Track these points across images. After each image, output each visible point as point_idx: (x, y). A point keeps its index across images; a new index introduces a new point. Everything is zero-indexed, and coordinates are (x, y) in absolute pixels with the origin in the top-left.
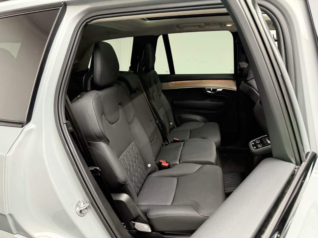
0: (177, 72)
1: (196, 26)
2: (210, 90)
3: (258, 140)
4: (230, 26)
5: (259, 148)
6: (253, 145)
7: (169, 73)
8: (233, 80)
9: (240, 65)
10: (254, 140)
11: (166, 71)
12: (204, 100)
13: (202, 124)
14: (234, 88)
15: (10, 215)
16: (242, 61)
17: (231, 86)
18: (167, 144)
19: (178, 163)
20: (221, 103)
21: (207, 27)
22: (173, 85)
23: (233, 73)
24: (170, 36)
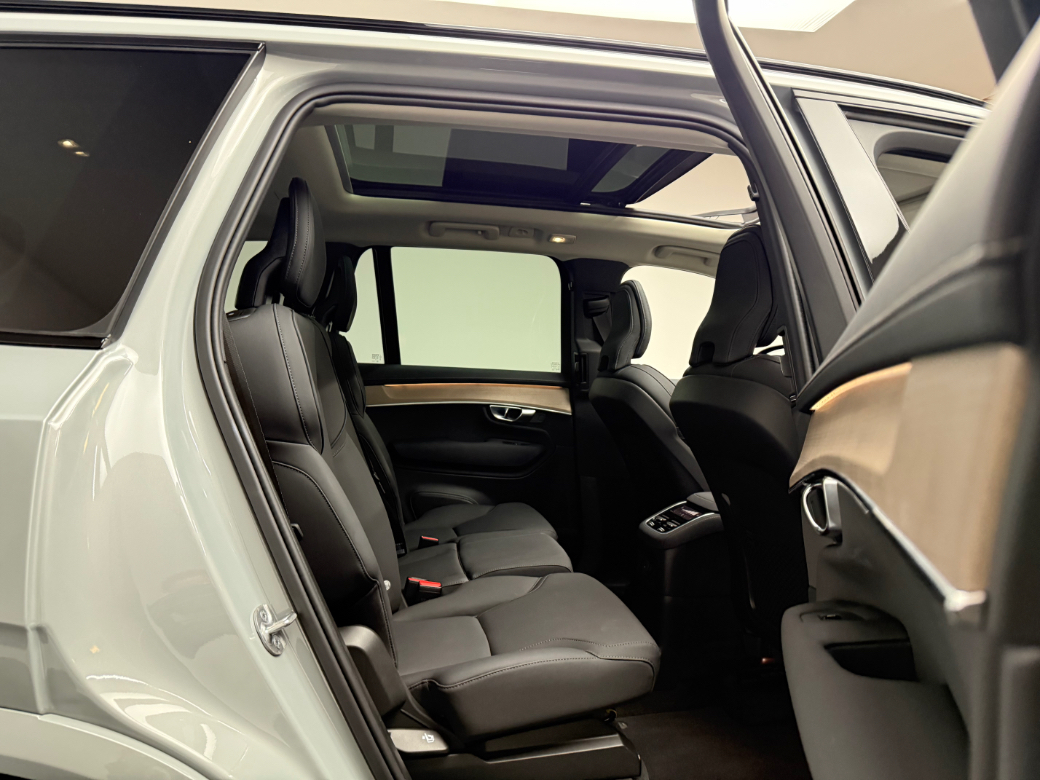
0: (408, 358)
1: (476, 231)
2: (501, 411)
3: (661, 515)
4: (561, 243)
5: (674, 528)
6: (653, 527)
7: (382, 361)
8: (563, 386)
9: (581, 346)
10: (653, 517)
11: (374, 356)
12: (485, 441)
13: (486, 510)
14: (566, 408)
15: (41, 631)
16: (583, 337)
17: (558, 402)
18: (403, 555)
19: (466, 580)
20: (533, 449)
21: (503, 240)
22: (393, 395)
23: (559, 371)
24: (397, 253)
